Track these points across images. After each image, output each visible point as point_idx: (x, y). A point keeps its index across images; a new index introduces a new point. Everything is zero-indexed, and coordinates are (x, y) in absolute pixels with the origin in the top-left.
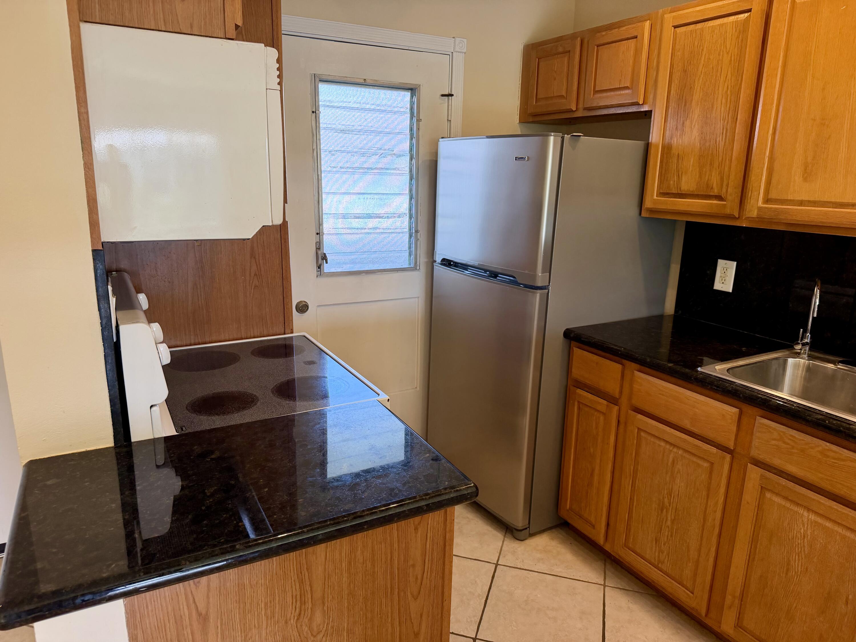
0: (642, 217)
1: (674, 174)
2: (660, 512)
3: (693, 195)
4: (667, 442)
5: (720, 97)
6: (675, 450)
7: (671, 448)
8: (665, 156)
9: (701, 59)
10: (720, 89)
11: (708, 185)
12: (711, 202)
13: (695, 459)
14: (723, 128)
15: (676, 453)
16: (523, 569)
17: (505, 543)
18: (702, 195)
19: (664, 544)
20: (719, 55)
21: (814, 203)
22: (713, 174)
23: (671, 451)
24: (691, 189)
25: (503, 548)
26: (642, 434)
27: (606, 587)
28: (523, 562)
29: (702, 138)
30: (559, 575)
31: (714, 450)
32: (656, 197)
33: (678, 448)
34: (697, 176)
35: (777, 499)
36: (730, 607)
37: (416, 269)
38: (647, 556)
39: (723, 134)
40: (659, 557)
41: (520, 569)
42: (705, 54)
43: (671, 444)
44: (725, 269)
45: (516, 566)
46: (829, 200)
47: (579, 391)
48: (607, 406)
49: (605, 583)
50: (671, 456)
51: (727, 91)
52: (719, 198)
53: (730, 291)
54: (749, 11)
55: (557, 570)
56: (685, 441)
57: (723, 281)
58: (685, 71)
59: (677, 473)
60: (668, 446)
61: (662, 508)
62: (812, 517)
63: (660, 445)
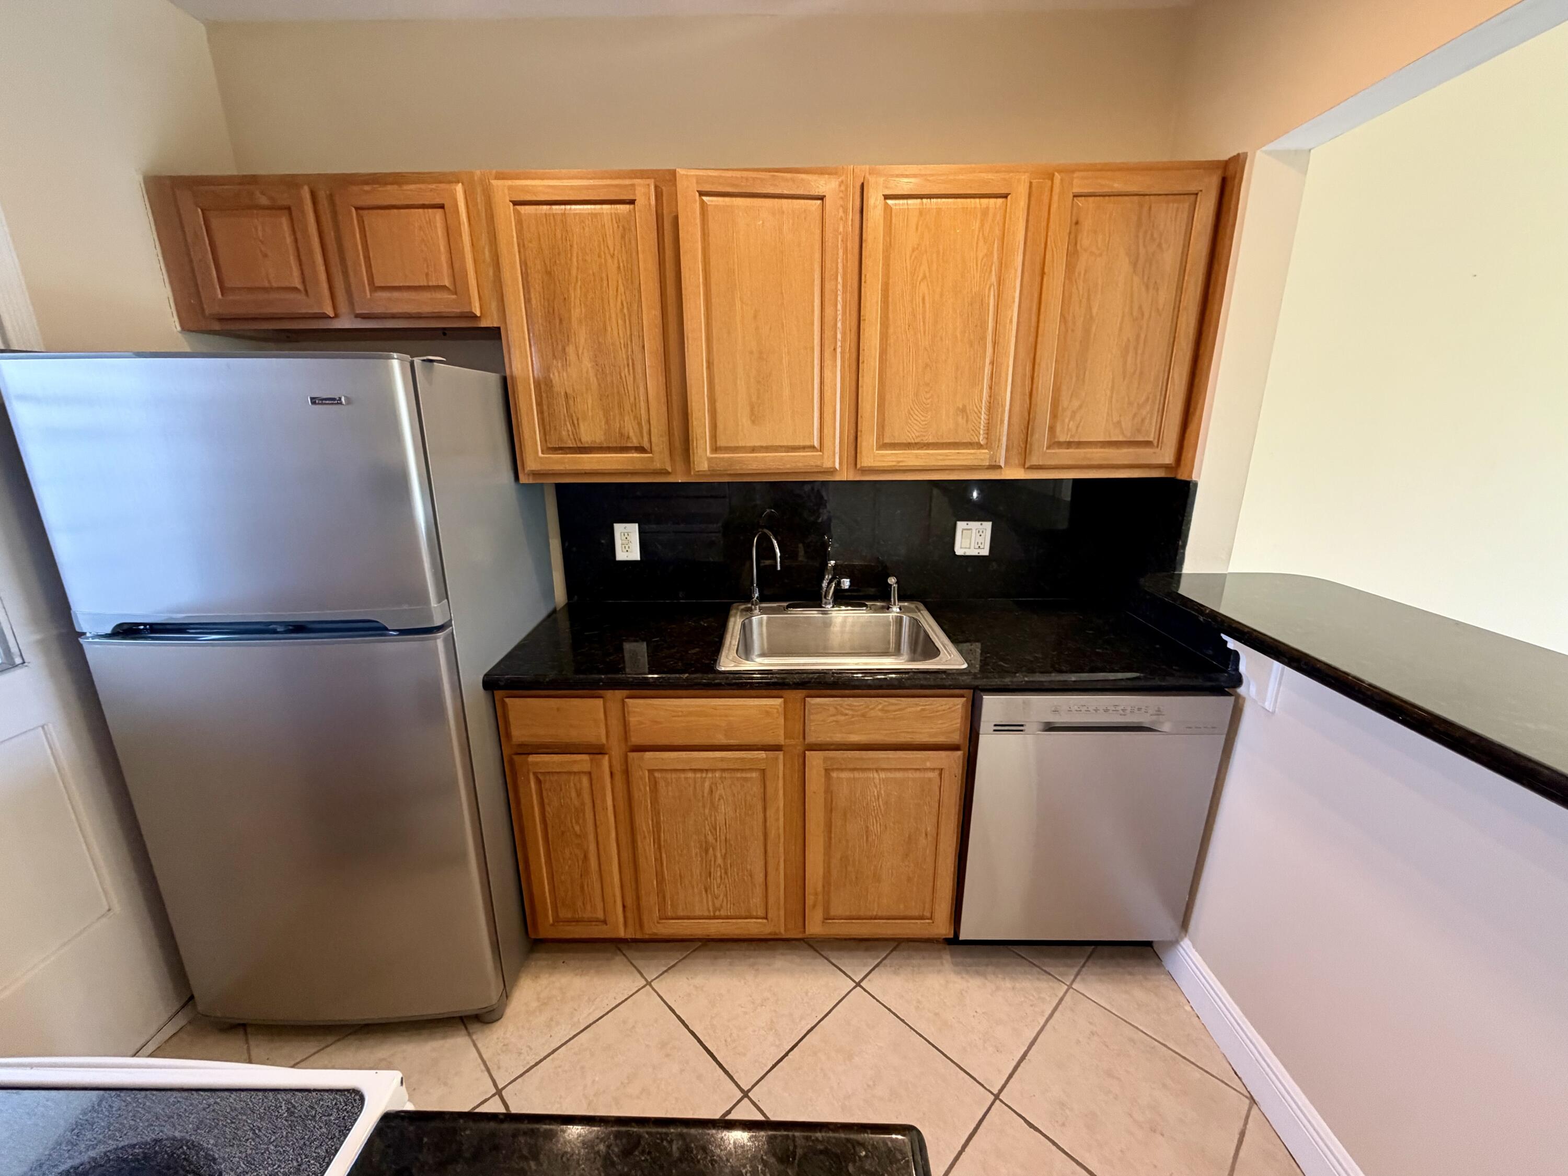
0: (523, 484)
1: (565, 420)
2: (704, 855)
3: (601, 447)
4: (695, 771)
5: (613, 316)
6: (710, 775)
7: (704, 775)
8: (544, 395)
9: (571, 259)
10: (612, 305)
11: (621, 435)
12: (631, 455)
13: (739, 775)
14: (628, 359)
15: (712, 778)
16: (541, 1061)
17: (479, 1045)
18: (616, 448)
19: (718, 887)
20: (599, 256)
21: (767, 449)
22: (626, 418)
23: (705, 778)
24: (598, 441)
25: (485, 1057)
26: (657, 775)
27: (652, 984)
28: (531, 1049)
29: (598, 370)
30: (591, 1022)
31: (762, 754)
32: (543, 453)
33: (714, 770)
34: (603, 422)
35: (844, 775)
36: (814, 906)
37: (14, 666)
38: (698, 913)
39: (628, 365)
40: (714, 904)
41: (537, 1064)
42: (577, 254)
43: (701, 770)
44: (626, 534)
45: (528, 1067)
46: (782, 444)
47: (532, 758)
48: (591, 760)
49: (646, 980)
50: (707, 784)
51: (622, 309)
52: (641, 449)
53: (638, 558)
54: (632, 202)
55: (586, 1015)
56: (722, 759)
57: (627, 549)
58: (549, 273)
59: (719, 799)
60: (698, 775)
61: (706, 849)
62: (883, 775)
63: (686, 779)
